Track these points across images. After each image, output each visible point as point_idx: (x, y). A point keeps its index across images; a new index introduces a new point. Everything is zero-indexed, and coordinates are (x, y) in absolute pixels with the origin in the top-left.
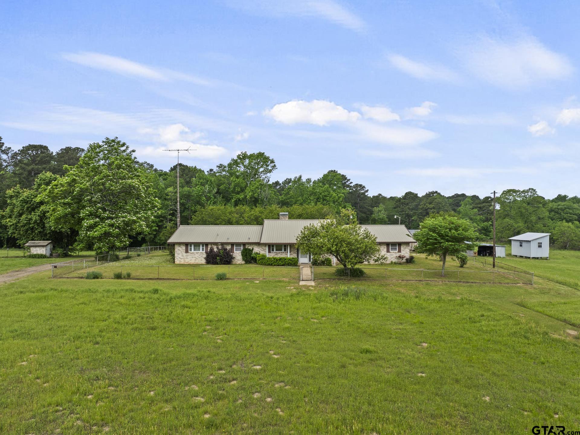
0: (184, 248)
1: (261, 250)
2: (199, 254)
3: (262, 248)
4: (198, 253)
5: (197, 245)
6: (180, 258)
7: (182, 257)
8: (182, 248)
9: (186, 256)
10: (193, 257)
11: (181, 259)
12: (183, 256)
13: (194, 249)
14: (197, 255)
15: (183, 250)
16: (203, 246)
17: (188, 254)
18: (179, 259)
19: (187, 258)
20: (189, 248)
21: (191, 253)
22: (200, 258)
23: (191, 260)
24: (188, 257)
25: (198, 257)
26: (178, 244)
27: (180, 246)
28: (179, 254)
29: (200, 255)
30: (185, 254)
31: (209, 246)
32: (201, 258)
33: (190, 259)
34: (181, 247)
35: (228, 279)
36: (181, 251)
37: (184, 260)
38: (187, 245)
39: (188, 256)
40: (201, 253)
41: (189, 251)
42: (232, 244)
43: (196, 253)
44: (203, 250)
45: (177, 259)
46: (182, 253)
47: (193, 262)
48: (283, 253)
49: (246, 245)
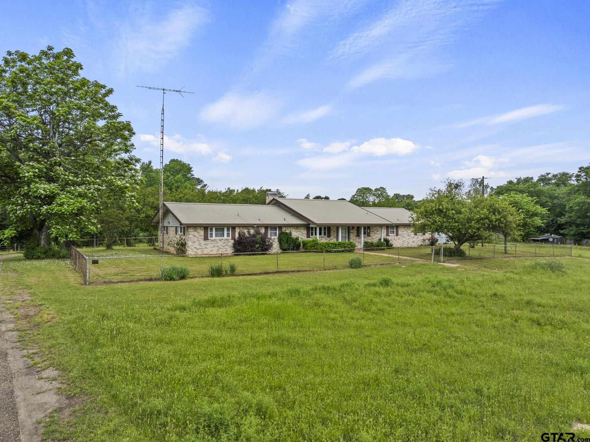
0: (202, 232)
1: (300, 234)
2: (224, 241)
3: (300, 232)
4: (222, 239)
5: (220, 228)
6: (195, 248)
7: (198, 247)
8: (199, 233)
9: (205, 245)
10: (214, 247)
11: (198, 249)
12: (200, 244)
13: (216, 234)
14: (220, 243)
15: (200, 236)
16: (228, 230)
17: (207, 242)
18: (195, 250)
19: (206, 248)
20: (209, 233)
21: (212, 241)
22: (224, 246)
23: (212, 251)
24: (207, 246)
25: (222, 245)
26: (193, 227)
27: (195, 231)
28: (195, 242)
29: (224, 243)
30: (203, 242)
31: (237, 230)
32: (226, 247)
33: (210, 249)
34: (197, 232)
35: (365, 266)
36: (198, 238)
37: (203, 251)
38: (206, 228)
39: (208, 244)
40: (226, 240)
41: (209, 238)
42: (266, 227)
43: (220, 240)
44: (228, 234)
45: (192, 249)
46: (198, 240)
47: (215, 252)
48: (323, 237)
49: (283, 228)
